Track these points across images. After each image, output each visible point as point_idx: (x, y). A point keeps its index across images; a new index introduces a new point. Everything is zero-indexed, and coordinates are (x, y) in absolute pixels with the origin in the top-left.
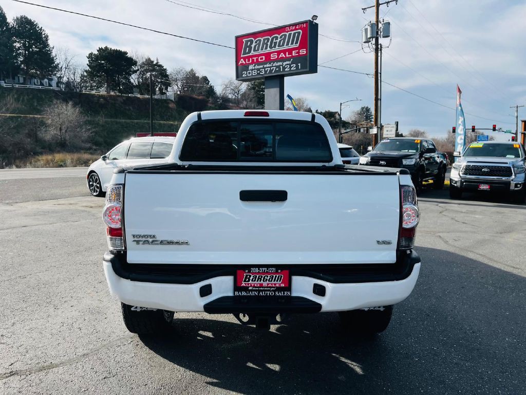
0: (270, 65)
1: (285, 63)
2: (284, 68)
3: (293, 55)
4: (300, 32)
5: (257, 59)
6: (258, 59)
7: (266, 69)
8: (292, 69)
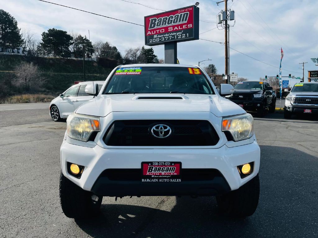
0: (168, 35)
1: (178, 34)
2: (177, 37)
3: (184, 28)
4: (188, 13)
5: (159, 31)
8: (183, 37)
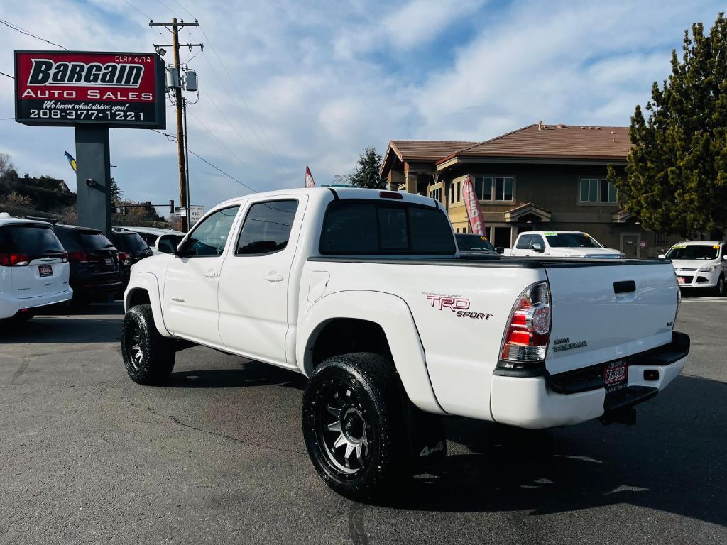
0: (86, 107)
1: (114, 109)
2: (114, 115)
3: (130, 98)
4: (141, 68)
6: (63, 93)
7: (79, 112)
8: (128, 119)
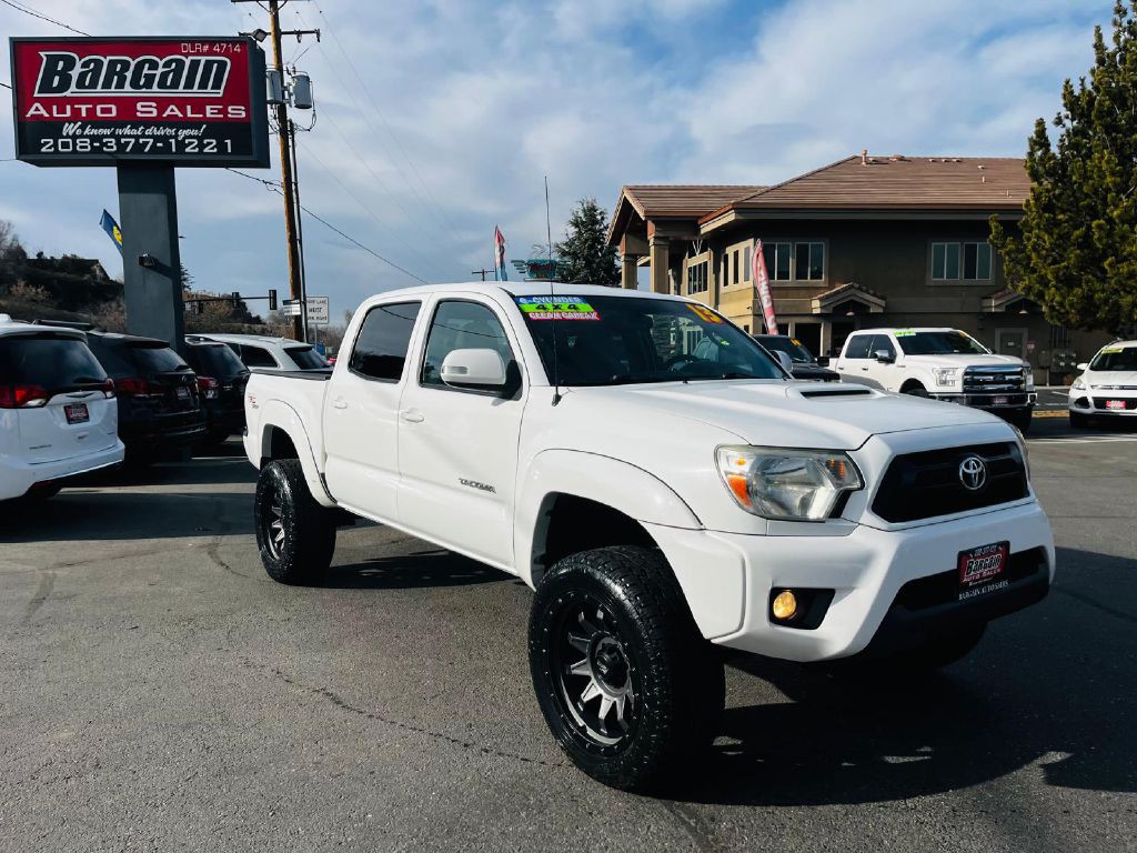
0: (134, 132)
1: (183, 133)
2: (181, 145)
3: (208, 115)
4: (225, 63)
5: (91, 112)
6: (94, 109)
7: (123, 140)
8: (206, 150)
